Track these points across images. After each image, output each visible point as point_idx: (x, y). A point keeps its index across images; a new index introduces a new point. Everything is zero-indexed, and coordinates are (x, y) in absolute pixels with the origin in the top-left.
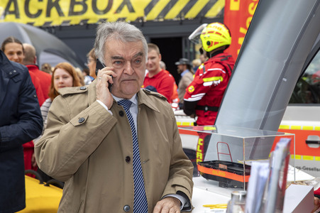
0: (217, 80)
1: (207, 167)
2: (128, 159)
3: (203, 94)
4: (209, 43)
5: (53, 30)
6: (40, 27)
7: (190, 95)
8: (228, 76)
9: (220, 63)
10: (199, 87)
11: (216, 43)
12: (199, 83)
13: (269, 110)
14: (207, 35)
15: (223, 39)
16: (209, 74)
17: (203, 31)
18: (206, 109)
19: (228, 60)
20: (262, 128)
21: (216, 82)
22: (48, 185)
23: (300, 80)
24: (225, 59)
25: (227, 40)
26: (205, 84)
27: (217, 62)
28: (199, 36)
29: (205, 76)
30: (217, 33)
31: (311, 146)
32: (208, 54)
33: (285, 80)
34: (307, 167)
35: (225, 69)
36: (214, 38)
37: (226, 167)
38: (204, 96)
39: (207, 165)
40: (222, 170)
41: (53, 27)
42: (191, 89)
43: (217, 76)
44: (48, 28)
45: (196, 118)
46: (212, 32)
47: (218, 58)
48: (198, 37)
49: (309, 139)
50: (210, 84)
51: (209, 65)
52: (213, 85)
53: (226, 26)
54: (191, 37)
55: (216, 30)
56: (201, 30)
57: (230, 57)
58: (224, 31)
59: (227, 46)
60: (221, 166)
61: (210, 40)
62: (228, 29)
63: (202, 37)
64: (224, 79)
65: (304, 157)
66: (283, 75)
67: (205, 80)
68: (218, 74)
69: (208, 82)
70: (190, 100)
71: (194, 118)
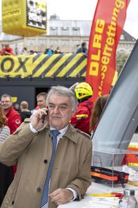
2: (46, 161)
3: (76, 124)
4: (80, 94)
8: (90, 114)
9: (86, 106)
10: (74, 120)
11: (84, 94)
12: (74, 118)
14: (79, 89)
17: (77, 87)
19: (91, 105)
20: (118, 148)
24: (89, 104)
27: (84, 106)
32: (79, 100)
33: (134, 120)
35: (89, 109)
36: (83, 91)
37: (99, 171)
40: (97, 172)
43: (84, 114)
46: (82, 88)
47: (85, 103)
48: (73, 90)
51: (80, 107)
53: (90, 85)
59: (90, 96)
61: (81, 92)
63: (76, 90)
66: (132, 117)
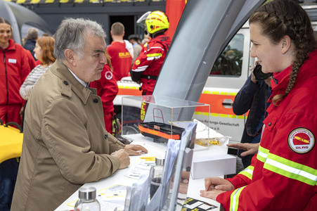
0: (158, 56)
1: (145, 127)
3: (147, 66)
4: (152, 27)
5: (32, 7)
6: (22, 4)
7: (137, 67)
8: (165, 52)
9: (160, 43)
10: (144, 61)
11: (157, 27)
12: (144, 58)
13: (193, 83)
14: (150, 21)
15: (163, 24)
16: (151, 51)
17: (148, 17)
18: (149, 77)
19: (166, 40)
20: (186, 99)
21: (156, 58)
22: (6, 126)
23: (220, 56)
24: (164, 40)
25: (166, 25)
26: (148, 59)
27: (157, 42)
28: (145, 20)
29: (148, 53)
30: (158, 19)
31: (227, 107)
32: (151, 35)
33: (205, 63)
34: (222, 122)
35: (164, 47)
36: (156, 23)
37: (159, 128)
38: (147, 68)
39: (145, 125)
40: (155, 130)
41: (32, 4)
42: (138, 62)
43: (157, 52)
44: (28, 5)
45: (141, 84)
46: (155, 18)
47: (158, 39)
48: (144, 22)
49: (225, 102)
50: (152, 59)
51: (152, 44)
52: (154, 59)
54: (139, 21)
55: (158, 17)
56: (146, 16)
57: (168, 38)
58: (164, 18)
59: (166, 30)
60: (156, 127)
61: (153, 25)
62: (167, 16)
63: (147, 22)
64: (163, 55)
65: (221, 115)
66: (203, 60)
67: (148, 55)
68: (158, 51)
69: (150, 57)
70: (136, 70)
71: (140, 84)
